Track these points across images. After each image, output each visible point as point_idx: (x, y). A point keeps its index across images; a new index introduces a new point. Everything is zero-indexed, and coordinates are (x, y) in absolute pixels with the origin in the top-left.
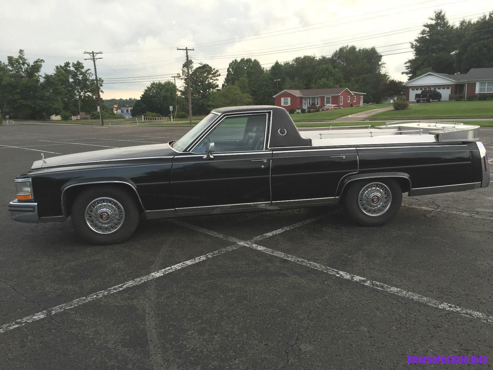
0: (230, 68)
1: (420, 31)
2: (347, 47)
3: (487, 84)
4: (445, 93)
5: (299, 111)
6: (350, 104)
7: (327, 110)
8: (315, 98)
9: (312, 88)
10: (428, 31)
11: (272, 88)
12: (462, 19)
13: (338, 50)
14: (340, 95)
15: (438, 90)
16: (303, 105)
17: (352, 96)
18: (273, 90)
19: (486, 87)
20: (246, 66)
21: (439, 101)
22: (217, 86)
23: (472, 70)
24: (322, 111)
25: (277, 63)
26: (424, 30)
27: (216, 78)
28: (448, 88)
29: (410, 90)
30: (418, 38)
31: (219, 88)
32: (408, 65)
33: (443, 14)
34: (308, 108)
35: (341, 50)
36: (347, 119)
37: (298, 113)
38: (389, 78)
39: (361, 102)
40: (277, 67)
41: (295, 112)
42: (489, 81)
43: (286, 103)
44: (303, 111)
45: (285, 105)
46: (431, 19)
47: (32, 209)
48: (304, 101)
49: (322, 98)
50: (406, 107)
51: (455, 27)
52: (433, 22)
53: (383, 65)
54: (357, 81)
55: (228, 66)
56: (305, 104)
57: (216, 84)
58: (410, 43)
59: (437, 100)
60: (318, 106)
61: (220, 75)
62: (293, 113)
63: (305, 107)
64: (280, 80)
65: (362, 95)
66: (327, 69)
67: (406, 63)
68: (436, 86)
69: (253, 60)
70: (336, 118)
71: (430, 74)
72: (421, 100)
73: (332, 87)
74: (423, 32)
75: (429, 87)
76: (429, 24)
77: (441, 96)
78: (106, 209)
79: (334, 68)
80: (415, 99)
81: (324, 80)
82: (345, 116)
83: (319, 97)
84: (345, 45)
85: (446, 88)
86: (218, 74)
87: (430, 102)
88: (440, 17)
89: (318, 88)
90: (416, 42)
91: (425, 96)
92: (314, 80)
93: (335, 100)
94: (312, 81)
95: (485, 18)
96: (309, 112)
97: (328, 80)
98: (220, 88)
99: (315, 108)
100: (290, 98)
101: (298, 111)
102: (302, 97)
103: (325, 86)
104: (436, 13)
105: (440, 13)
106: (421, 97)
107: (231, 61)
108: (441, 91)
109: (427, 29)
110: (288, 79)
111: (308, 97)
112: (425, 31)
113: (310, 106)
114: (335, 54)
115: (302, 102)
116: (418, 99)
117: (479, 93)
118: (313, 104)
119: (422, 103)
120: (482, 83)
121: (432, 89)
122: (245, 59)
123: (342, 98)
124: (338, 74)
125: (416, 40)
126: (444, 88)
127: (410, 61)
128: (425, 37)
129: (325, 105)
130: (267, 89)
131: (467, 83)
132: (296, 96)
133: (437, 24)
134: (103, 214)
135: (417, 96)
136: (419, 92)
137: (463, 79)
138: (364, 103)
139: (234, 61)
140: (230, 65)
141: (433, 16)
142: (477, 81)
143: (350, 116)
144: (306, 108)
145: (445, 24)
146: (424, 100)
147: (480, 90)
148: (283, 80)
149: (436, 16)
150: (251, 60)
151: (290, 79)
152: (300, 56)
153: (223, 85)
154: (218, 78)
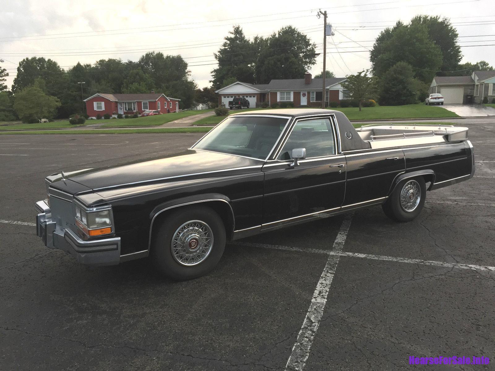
0: (21, 67)
1: (222, 43)
2: (154, 53)
3: (285, 94)
4: (252, 101)
5: (116, 116)
6: (167, 109)
7: (147, 115)
8: (131, 103)
9: (123, 93)
10: (229, 44)
11: (75, 91)
12: (256, 36)
13: (145, 56)
14: (157, 100)
15: (247, 99)
16: (119, 110)
17: (168, 102)
18: (77, 93)
19: (285, 96)
20: (39, 66)
21: (248, 108)
22: (6, 87)
23: (272, 81)
24: (141, 117)
25: (79, 64)
26: (226, 42)
27: (3, 78)
28: (254, 97)
29: (223, 98)
30: (220, 49)
31: (7, 90)
32: (213, 74)
33: (240, 29)
34: (125, 113)
35: (147, 55)
36: (174, 124)
37: (115, 118)
38: (196, 85)
39: (177, 108)
40: (78, 69)
41: (111, 118)
42: (287, 91)
43: (99, 107)
44: (120, 116)
45: (98, 110)
46: (231, 33)
47: (115, 247)
48: (119, 106)
49: (139, 104)
50: (226, 113)
51: (250, 42)
52: (233, 36)
53: (189, 73)
54: (167, 88)
55: (18, 65)
56: (121, 109)
57: (4, 85)
58: (214, 54)
59: (247, 107)
60: (135, 111)
61: (7, 75)
62: (109, 118)
63: (121, 112)
64: (85, 83)
65: (176, 101)
66: (137, 74)
67: (212, 73)
68: (243, 95)
69: (47, 60)
70: (163, 124)
71: (238, 84)
72: (233, 107)
73: (145, 93)
74: (225, 45)
75: (239, 95)
76: (229, 37)
77: (249, 103)
78: (194, 235)
79: (145, 73)
80: (229, 106)
81: (136, 85)
82: (171, 121)
83: (136, 102)
84: (151, 51)
85: (252, 97)
86: (6, 73)
87: (241, 109)
88: (238, 31)
89: (131, 93)
90: (219, 53)
91: (237, 103)
92: (125, 85)
93: (153, 106)
94: (122, 86)
95: (275, 35)
96: (127, 117)
97: (140, 85)
98: (9, 90)
99: (133, 113)
100: (104, 102)
101: (113, 116)
102: (117, 102)
103: (137, 91)
104: (235, 28)
105: (238, 28)
106: (234, 104)
107: (22, 60)
108: (248, 99)
109: (228, 42)
110: (93, 82)
111: (123, 102)
112: (227, 44)
113: (126, 111)
114: (143, 59)
115: (117, 107)
116: (231, 106)
117: (280, 102)
118: (130, 109)
119: (234, 109)
120: (282, 93)
121: (241, 97)
122: (37, 58)
123: (159, 104)
124: (149, 80)
125: (219, 52)
126: (250, 97)
127: (215, 71)
128: (227, 49)
129: (143, 110)
130: (70, 92)
131: (270, 93)
132: (111, 100)
133: (236, 38)
134: (192, 242)
135: (230, 103)
136: (231, 99)
137: (266, 88)
138: (179, 109)
139: (26, 60)
140: (20, 64)
141: (232, 30)
142: (278, 91)
143: (176, 122)
144: (123, 113)
145: (242, 39)
146: (236, 107)
147: (281, 98)
148: (88, 83)
149: (234, 31)
150: (44, 60)
151: (96, 82)
152: (104, 59)
153: (13, 87)
154: (5, 78)
